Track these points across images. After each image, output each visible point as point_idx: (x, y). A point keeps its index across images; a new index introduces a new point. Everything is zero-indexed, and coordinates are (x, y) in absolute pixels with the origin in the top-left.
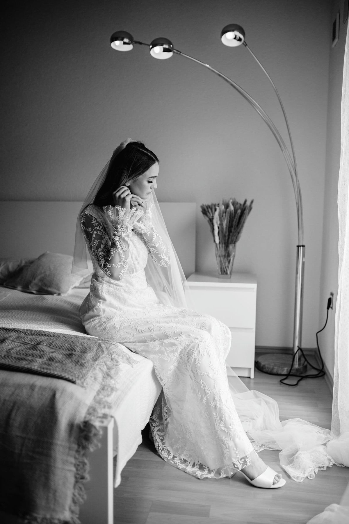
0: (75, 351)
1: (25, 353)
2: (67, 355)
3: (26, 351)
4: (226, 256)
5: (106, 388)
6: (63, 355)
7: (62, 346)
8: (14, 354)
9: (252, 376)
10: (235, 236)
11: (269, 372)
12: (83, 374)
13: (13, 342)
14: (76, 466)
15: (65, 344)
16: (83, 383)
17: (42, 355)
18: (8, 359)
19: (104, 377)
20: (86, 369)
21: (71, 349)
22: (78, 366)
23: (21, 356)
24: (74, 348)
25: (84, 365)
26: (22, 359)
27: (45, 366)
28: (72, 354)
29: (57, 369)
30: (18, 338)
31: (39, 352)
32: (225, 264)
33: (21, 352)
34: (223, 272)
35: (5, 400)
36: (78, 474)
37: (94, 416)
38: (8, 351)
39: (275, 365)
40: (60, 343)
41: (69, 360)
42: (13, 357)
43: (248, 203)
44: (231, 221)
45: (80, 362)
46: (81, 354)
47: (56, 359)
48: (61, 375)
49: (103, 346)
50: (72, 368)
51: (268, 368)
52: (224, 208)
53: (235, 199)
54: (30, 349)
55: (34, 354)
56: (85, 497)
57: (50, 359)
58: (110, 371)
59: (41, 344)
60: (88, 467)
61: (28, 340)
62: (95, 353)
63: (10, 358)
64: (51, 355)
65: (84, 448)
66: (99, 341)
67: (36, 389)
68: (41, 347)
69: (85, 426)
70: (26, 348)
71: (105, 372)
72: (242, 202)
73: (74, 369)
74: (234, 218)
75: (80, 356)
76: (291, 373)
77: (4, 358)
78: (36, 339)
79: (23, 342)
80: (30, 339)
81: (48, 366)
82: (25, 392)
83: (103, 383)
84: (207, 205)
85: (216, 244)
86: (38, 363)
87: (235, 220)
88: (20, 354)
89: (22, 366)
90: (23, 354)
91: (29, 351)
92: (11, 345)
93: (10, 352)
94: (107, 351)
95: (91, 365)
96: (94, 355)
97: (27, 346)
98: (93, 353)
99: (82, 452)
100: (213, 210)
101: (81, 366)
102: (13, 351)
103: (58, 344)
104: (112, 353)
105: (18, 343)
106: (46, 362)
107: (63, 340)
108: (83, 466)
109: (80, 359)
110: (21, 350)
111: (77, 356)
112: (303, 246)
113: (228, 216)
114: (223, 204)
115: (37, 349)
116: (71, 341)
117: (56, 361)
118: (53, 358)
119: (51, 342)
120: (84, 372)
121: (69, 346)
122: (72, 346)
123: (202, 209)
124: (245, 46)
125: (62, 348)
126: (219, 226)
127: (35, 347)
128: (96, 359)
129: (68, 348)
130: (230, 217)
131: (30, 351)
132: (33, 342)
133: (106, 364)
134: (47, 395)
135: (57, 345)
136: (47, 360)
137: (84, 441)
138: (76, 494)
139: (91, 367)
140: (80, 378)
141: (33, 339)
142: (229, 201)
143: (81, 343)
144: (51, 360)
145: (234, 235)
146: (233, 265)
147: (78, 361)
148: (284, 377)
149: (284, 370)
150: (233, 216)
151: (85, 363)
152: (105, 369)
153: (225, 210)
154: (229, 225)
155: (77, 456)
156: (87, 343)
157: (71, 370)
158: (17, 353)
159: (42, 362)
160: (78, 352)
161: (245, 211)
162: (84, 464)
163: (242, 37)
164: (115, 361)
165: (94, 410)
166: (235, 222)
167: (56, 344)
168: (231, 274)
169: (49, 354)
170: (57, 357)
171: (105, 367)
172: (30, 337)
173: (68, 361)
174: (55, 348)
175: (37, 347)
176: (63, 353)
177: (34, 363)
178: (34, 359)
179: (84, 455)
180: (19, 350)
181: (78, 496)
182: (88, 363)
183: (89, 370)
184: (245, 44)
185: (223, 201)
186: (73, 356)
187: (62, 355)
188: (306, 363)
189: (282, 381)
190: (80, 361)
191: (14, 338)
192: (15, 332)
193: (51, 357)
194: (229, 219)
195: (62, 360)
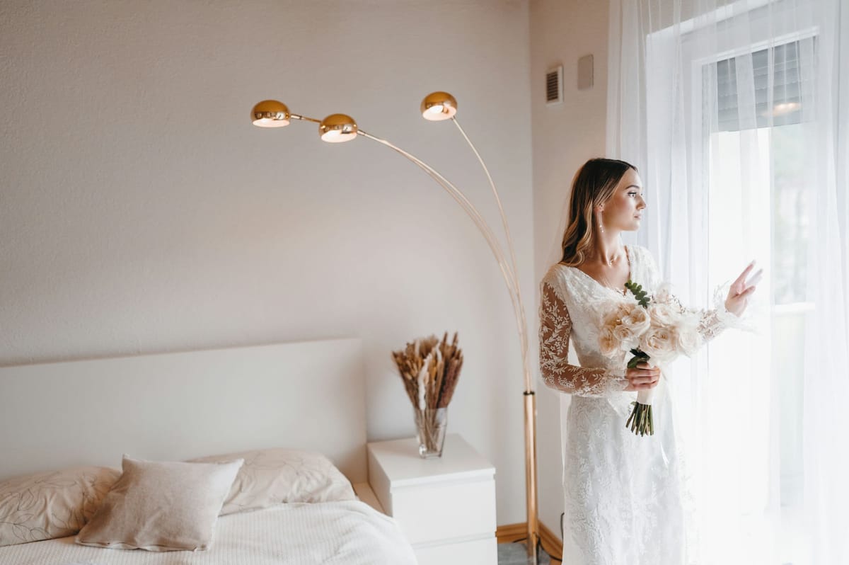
85: (421, 411)
100: (420, 365)
112: (532, 393)
126: (427, 385)
168: (441, 449)
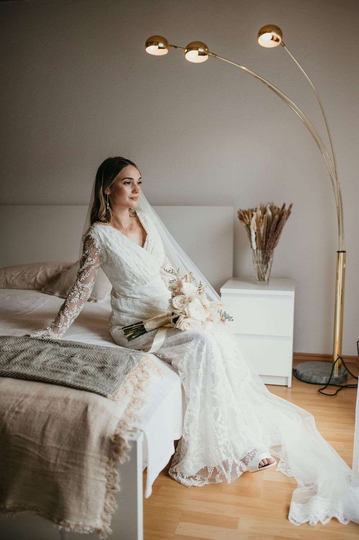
0: (107, 364)
1: (60, 366)
2: (99, 368)
3: (60, 363)
4: (263, 262)
5: (136, 401)
6: (96, 368)
7: (94, 358)
8: (50, 366)
9: (290, 385)
10: (272, 242)
11: (307, 381)
12: (114, 388)
13: (48, 354)
14: (108, 477)
15: (97, 357)
16: (114, 397)
17: (75, 368)
18: (44, 371)
19: (135, 390)
20: (117, 383)
21: (103, 362)
22: (110, 379)
23: (56, 368)
24: (106, 361)
25: (115, 378)
26: (57, 372)
27: (78, 380)
28: (104, 367)
29: (90, 383)
30: (53, 350)
31: (72, 364)
32: (262, 271)
33: (56, 365)
34: (260, 278)
35: (41, 412)
36: (109, 484)
37: (124, 430)
38: (44, 364)
39: (314, 374)
40: (92, 356)
41: (101, 373)
42: (48, 370)
43: (287, 208)
44: (268, 227)
45: (112, 376)
46: (112, 367)
47: (89, 372)
48: (93, 389)
49: (134, 358)
50: (104, 382)
51: (306, 376)
52: (262, 213)
53: (273, 203)
54: (64, 361)
55: (68, 366)
56: (116, 506)
57: (84, 372)
58: (140, 384)
59: (75, 356)
60: (118, 478)
61: (62, 352)
62: (126, 366)
63: (46, 370)
64: (84, 368)
65: (115, 460)
66: (130, 354)
67: (70, 402)
68: (74, 359)
69: (115, 439)
70: (61, 361)
71: (136, 385)
72: (280, 207)
73: (105, 382)
74: (272, 224)
75: (111, 369)
76: (330, 383)
77: (40, 370)
78: (70, 352)
79: (58, 354)
80: (64, 351)
81: (81, 379)
82: (59, 405)
83: (134, 396)
84: (244, 210)
85: (254, 250)
86: (72, 376)
87: (272, 225)
88: (55, 366)
89: (57, 379)
90: (58, 367)
91: (63, 364)
92: (47, 357)
93: (46, 364)
94: (138, 364)
95: (122, 378)
96: (125, 368)
97: (62, 358)
98: (124, 366)
99: (113, 464)
100: (250, 216)
101: (113, 380)
102: (48, 364)
103: (91, 357)
104: (143, 365)
105: (53, 355)
106: (80, 375)
107: (96, 353)
108: (114, 477)
109: (111, 372)
110: (56, 363)
111: (109, 369)
112: (344, 252)
113: (265, 221)
114: (261, 209)
115: (71, 361)
116: (103, 354)
117: (89, 374)
118: (86, 371)
119: (84, 354)
120: (115, 385)
121: (101, 358)
122: (105, 359)
123: (239, 214)
124: (283, 46)
125: (95, 360)
126: (256, 231)
127: (69, 360)
128: (127, 372)
129: (101, 360)
130: (267, 223)
131: (65, 364)
132: (67, 354)
133: (137, 377)
134: (80, 408)
135: (89, 358)
136: (80, 373)
137: (114, 454)
138: (107, 503)
139: (122, 380)
140: (111, 392)
141: (68, 351)
142: (266, 206)
143: (113, 356)
144: (85, 374)
145: (272, 240)
146: (270, 271)
147: (110, 375)
148: (323, 386)
149: (323, 379)
150: (271, 221)
151: (116, 376)
152: (136, 381)
153: (262, 215)
154: (266, 231)
155: (108, 468)
156: (118, 356)
157: (102, 383)
158: (52, 365)
159: (76, 375)
160: (110, 364)
161: (283, 217)
162: (115, 475)
163: (279, 37)
164: (145, 373)
165: (125, 423)
166: (273, 228)
167: (89, 356)
168: (268, 280)
169: (82, 367)
170: (90, 370)
171: (136, 379)
172: (64, 349)
173: (100, 375)
174: (88, 361)
175: (71, 360)
176: (95, 366)
177: (68, 376)
178: (68, 372)
179: (114, 466)
180: (54, 363)
181: (109, 505)
182: (119, 377)
183: (120, 384)
184: (283, 44)
185: (261, 206)
186: (105, 369)
187: (94, 368)
188: (346, 372)
189: (320, 391)
190: (111, 374)
191: (50, 349)
192: (51, 344)
193: (84, 370)
194: (266, 224)
195: (94, 373)
